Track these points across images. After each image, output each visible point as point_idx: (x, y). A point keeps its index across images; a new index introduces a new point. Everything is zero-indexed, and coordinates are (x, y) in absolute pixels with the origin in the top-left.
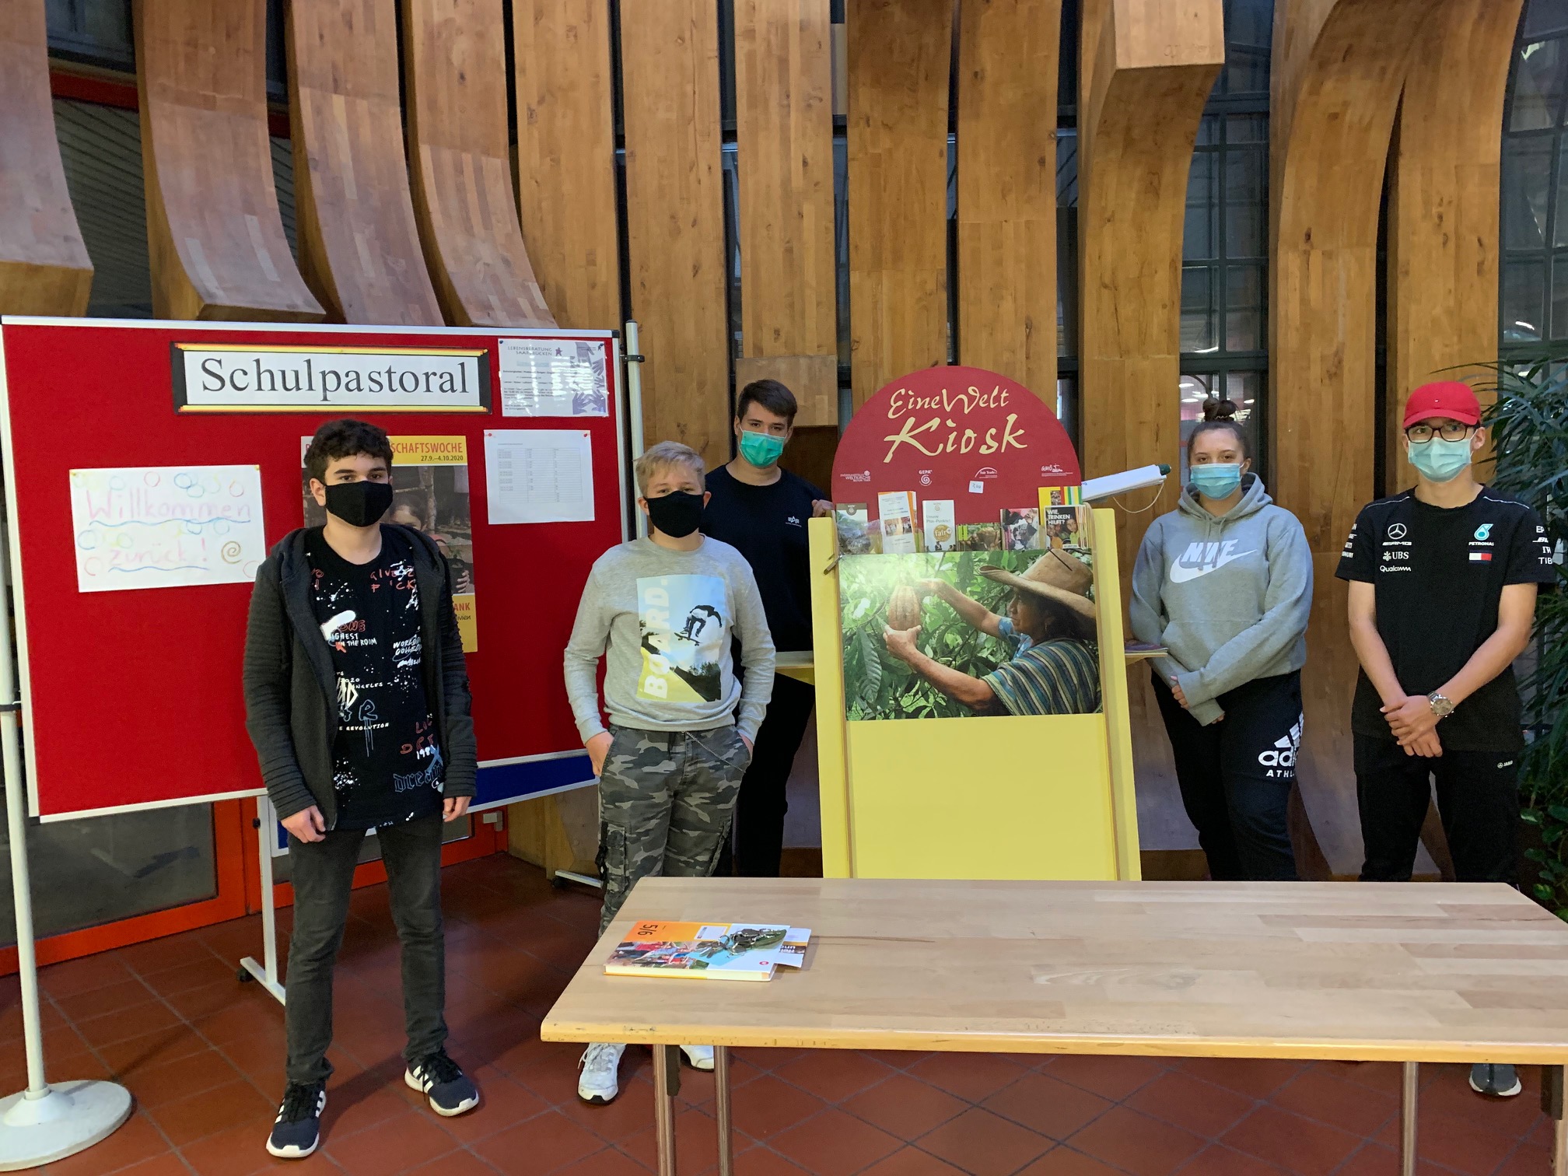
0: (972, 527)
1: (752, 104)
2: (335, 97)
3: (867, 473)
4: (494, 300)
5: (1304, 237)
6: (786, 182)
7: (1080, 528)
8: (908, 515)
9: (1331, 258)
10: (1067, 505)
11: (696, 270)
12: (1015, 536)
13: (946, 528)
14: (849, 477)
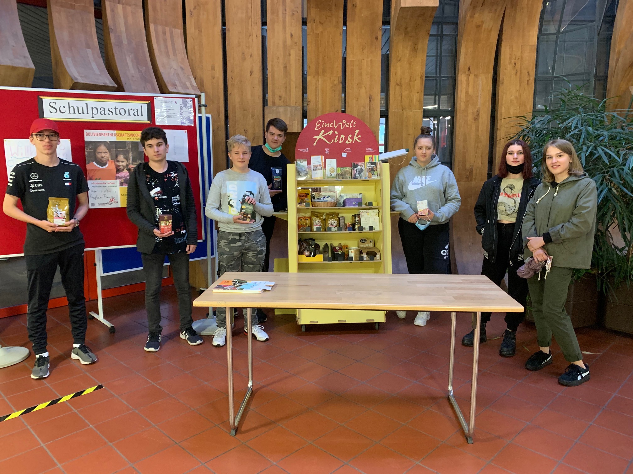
0: (342, 168)
1: (273, 13)
2: (118, 5)
3: (307, 149)
4: (177, 83)
5: (468, 69)
6: (285, 42)
7: (378, 170)
8: (321, 164)
9: (477, 77)
10: (374, 162)
11: (251, 73)
12: (356, 172)
13: (333, 168)
14: (301, 150)
